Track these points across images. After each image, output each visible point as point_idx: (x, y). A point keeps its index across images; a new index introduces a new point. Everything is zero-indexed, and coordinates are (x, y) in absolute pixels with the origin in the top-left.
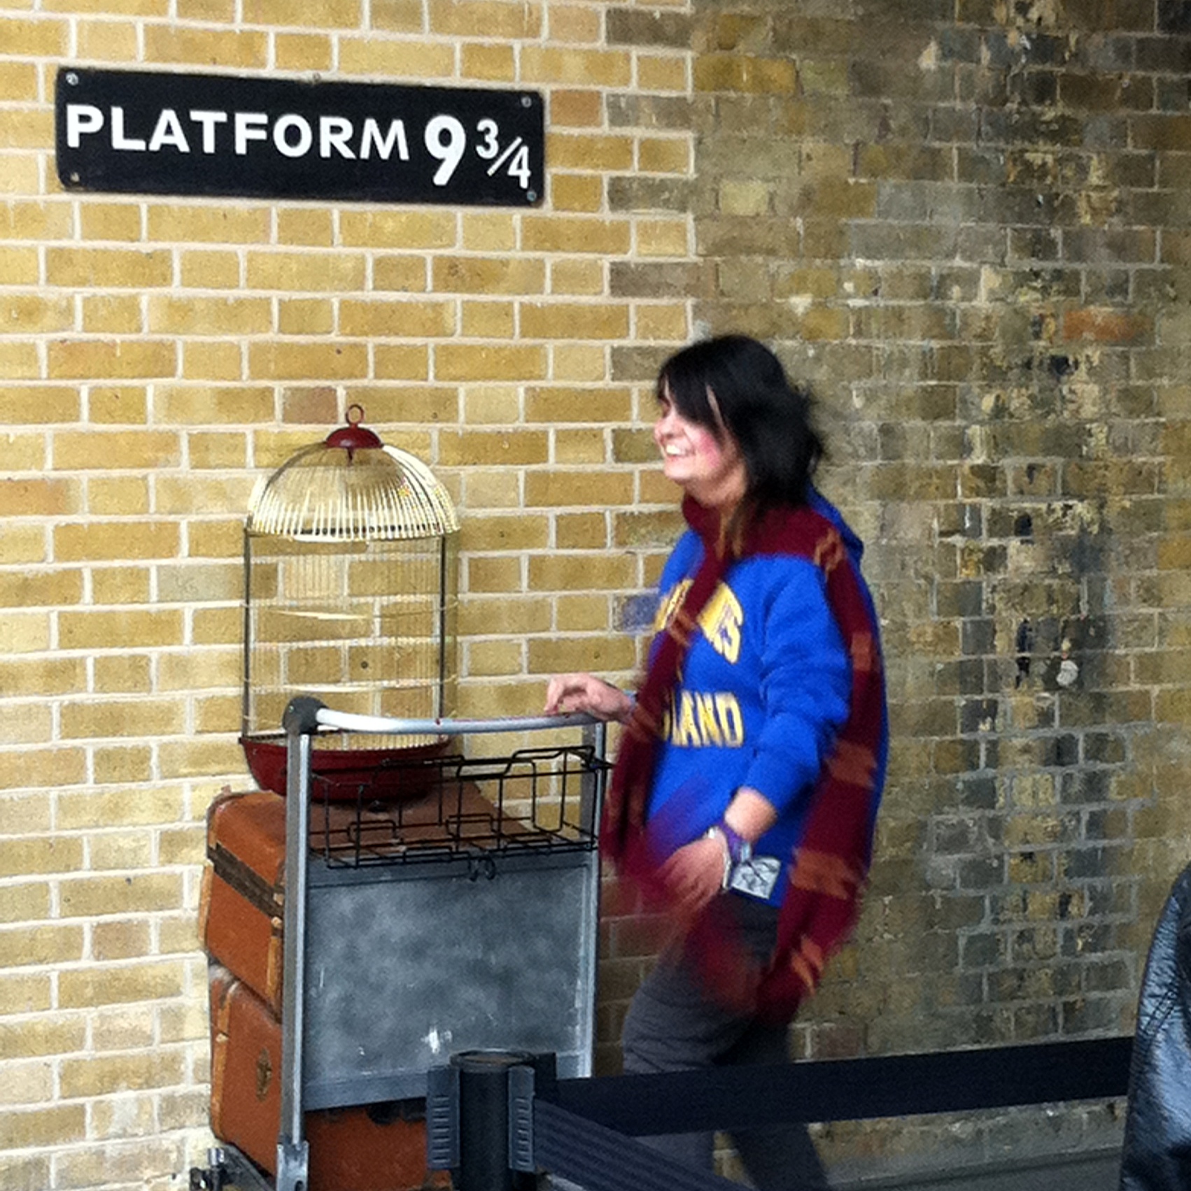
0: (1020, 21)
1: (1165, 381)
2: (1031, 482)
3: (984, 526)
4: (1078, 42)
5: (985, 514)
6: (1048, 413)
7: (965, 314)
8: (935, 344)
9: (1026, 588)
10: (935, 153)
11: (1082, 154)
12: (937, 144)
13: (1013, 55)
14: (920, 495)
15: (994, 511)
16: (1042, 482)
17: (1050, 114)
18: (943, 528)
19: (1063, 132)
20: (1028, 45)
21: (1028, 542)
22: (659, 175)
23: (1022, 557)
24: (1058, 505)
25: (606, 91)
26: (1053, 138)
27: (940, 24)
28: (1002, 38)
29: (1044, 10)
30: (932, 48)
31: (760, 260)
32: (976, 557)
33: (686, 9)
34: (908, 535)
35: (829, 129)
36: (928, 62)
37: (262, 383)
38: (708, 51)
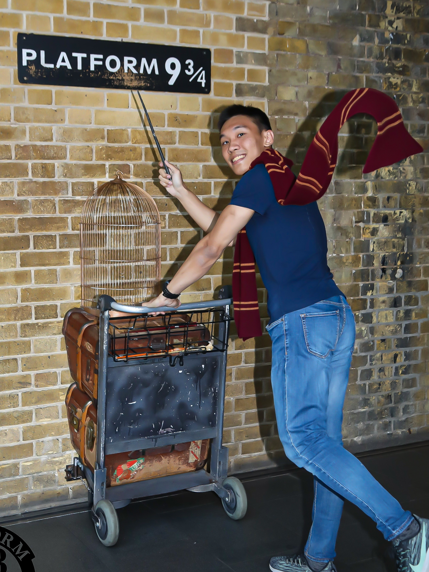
0: (390, 28)
2: (388, 203)
3: (371, 219)
4: (410, 37)
5: (372, 215)
6: (395, 177)
7: (366, 139)
8: (355, 151)
9: (385, 242)
10: (357, 78)
11: (410, 79)
12: (358, 74)
13: (387, 41)
14: (349, 208)
15: (375, 214)
16: (392, 203)
17: (399, 65)
18: (357, 220)
19: (404, 71)
20: (392, 37)
21: (387, 225)
22: (255, 83)
23: (384, 231)
24: (398, 212)
25: (235, 50)
26: (400, 73)
27: (361, 28)
28: (383, 34)
29: (399, 24)
30: (358, 37)
31: (292, 117)
32: (368, 231)
33: (266, 18)
34: (344, 222)
35: (318, 68)
36: (356, 42)
37: (101, 162)
38: (274, 35)
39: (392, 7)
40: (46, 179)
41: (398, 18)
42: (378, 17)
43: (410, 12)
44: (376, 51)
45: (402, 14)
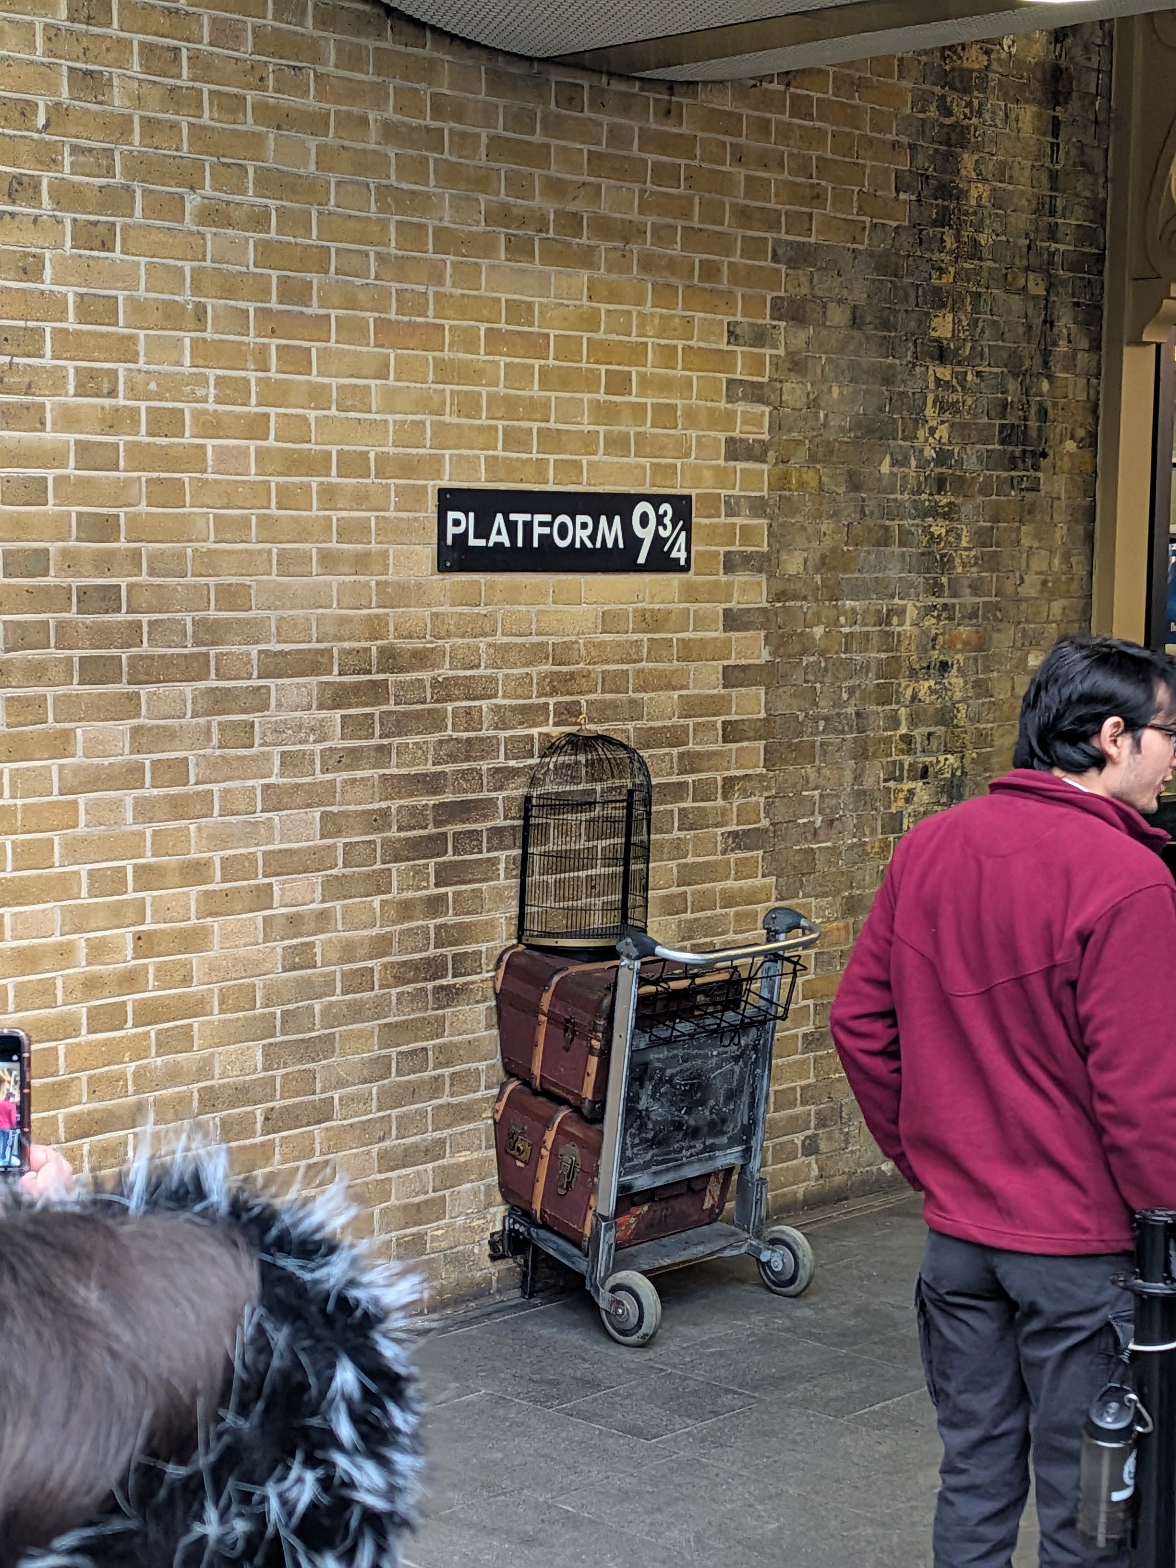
0: (931, 440)
1: (995, 674)
3: (905, 774)
4: (959, 453)
5: (906, 766)
8: (884, 656)
10: (887, 529)
11: (959, 527)
12: (888, 523)
13: (927, 463)
17: (944, 502)
18: (886, 777)
19: (949, 513)
20: (935, 456)
22: (749, 549)
23: (923, 793)
24: (942, 758)
25: (723, 492)
26: (946, 516)
27: (892, 442)
28: (921, 451)
29: (943, 432)
30: (887, 459)
31: (799, 604)
32: (901, 795)
33: (766, 437)
34: (869, 782)
35: (835, 515)
36: (885, 468)
37: (543, 700)
38: (776, 464)
39: (934, 403)
40: (472, 734)
41: (943, 422)
42: (916, 421)
43: (958, 411)
44: (912, 483)
45: (947, 416)
